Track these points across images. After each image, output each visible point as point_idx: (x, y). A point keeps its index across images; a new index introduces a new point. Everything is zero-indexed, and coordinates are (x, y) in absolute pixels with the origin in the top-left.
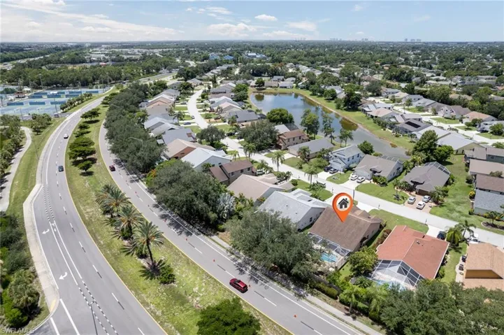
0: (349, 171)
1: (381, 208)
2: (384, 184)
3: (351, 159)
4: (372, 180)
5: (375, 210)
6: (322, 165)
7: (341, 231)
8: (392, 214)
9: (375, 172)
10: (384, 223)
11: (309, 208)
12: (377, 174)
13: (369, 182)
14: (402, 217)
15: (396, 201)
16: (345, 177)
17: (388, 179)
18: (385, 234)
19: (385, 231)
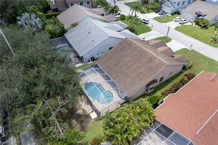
0: (177, 15)
1: (194, 48)
2: (205, 27)
3: (181, 4)
4: (194, 23)
5: (186, 49)
6: (154, 7)
7: (128, 68)
8: (203, 56)
9: (199, 15)
10: (190, 65)
11: (108, 37)
12: (201, 17)
13: (191, 24)
14: (213, 61)
15: (213, 44)
16: (171, 18)
17: (210, 24)
18: (186, 79)
19: (186, 75)
